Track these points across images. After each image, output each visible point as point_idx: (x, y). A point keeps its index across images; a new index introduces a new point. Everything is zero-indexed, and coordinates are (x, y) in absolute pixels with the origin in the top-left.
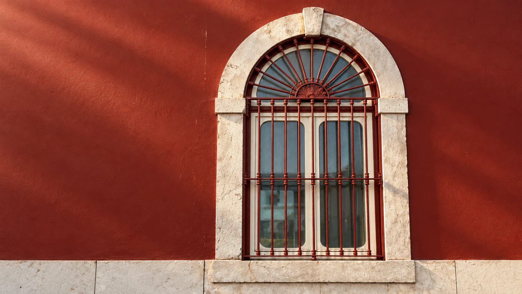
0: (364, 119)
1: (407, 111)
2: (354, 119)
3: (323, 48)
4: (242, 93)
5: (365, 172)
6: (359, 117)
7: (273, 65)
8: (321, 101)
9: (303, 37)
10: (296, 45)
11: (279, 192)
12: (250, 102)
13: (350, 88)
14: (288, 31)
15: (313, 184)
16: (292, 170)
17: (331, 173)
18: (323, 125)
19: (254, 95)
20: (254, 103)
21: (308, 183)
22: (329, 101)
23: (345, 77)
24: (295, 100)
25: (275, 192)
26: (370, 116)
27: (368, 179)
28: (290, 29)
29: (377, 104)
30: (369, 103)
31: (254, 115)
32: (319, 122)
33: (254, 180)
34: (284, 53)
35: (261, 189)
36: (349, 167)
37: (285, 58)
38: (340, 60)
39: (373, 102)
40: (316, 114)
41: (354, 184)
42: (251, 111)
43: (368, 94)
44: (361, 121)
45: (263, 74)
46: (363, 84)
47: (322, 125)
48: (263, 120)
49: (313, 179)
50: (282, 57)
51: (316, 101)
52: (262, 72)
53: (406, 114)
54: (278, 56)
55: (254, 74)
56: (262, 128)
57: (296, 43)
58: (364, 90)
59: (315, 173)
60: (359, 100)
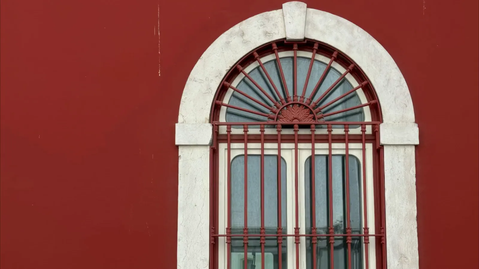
0: (361, 152)
1: (417, 142)
2: (350, 152)
3: (309, 55)
4: (208, 116)
5: (363, 226)
6: (355, 149)
7: (247, 79)
8: (307, 126)
9: (284, 41)
10: (276, 51)
11: (254, 255)
12: (218, 129)
13: (345, 109)
14: (266, 34)
15: (297, 242)
16: (271, 223)
17: (320, 229)
18: (311, 160)
19: (222, 118)
20: (223, 130)
21: (290, 241)
22: (318, 126)
23: (338, 94)
24: (273, 126)
25: (250, 255)
26: (369, 147)
27: (367, 235)
28: (268, 29)
29: (378, 131)
30: (369, 130)
31: (223, 147)
32: (304, 155)
33: (224, 237)
34: (260, 62)
35: (232, 251)
36: (343, 220)
37: (261, 68)
38: (331, 71)
39: (373, 129)
40: (301, 145)
41: (351, 243)
42: (219, 141)
43: (368, 118)
44: (358, 154)
45: (233, 90)
46: (361, 103)
47: (309, 159)
48: (234, 154)
49: (297, 235)
50: (258, 68)
51: (302, 126)
52: (232, 88)
53: (416, 146)
54: (253, 66)
55: (222, 90)
56: (232, 164)
57: (275, 49)
58: (361, 112)
59: (299, 227)
60: (355, 125)
